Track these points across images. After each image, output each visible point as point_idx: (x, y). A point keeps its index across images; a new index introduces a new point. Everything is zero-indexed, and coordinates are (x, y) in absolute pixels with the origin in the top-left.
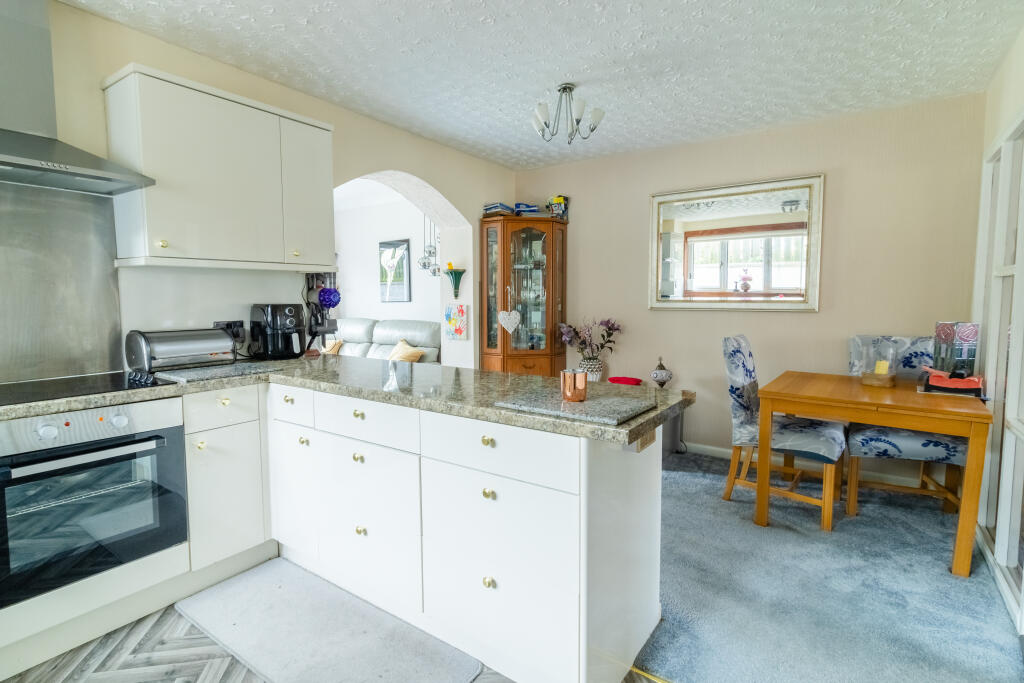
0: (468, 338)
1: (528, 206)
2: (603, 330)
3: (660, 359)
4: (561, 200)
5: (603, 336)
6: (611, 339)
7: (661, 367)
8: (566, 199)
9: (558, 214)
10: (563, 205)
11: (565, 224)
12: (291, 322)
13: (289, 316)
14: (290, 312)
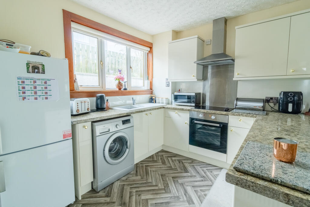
12: (291, 99)
13: (290, 97)
14: (291, 94)
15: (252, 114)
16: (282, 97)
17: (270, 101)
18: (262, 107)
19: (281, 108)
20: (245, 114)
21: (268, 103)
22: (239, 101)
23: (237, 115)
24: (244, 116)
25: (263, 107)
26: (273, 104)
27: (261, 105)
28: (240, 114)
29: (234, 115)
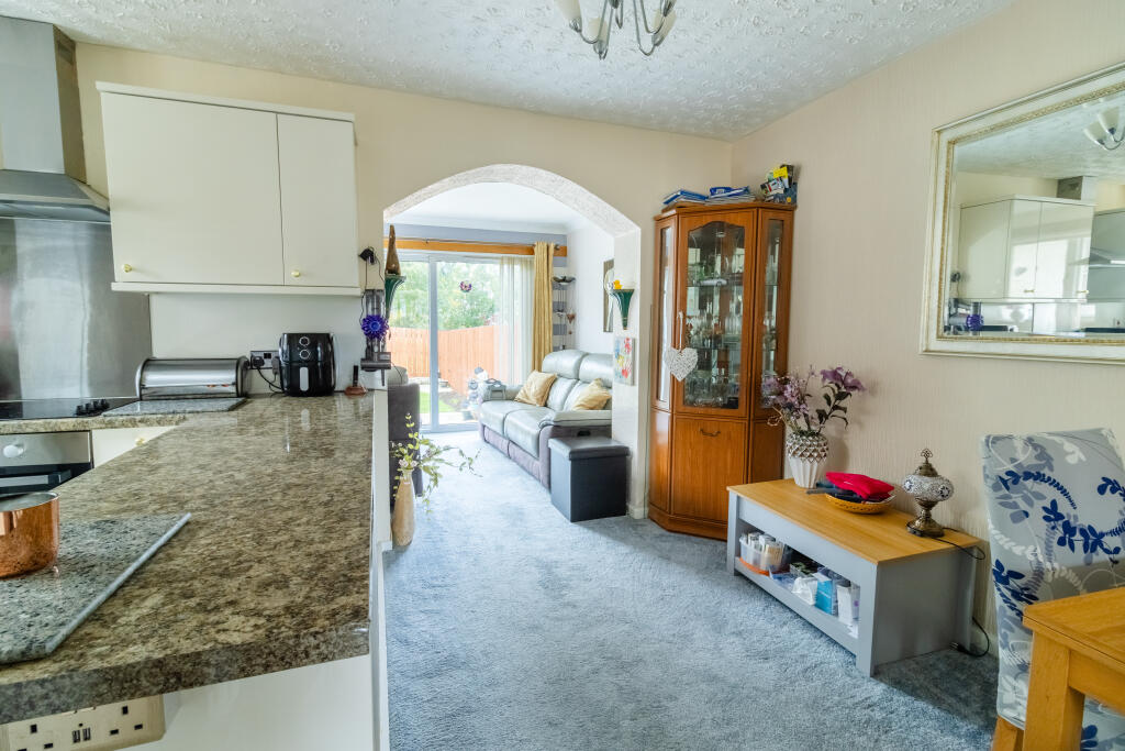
0: (633, 383)
1: (728, 189)
2: (829, 388)
3: (927, 454)
4: (784, 172)
5: (827, 397)
6: (842, 404)
7: (929, 471)
8: (790, 168)
9: (776, 196)
10: (786, 180)
11: (791, 209)
12: (304, 354)
13: (302, 348)
14: (304, 342)
15: (184, 412)
16: (285, 348)
17: (263, 364)
18: (233, 384)
19: (286, 384)
20: (155, 416)
21: (259, 369)
22: (154, 370)
23: (123, 425)
24: (151, 425)
25: (235, 384)
26: (271, 371)
27: (228, 380)
28: (138, 418)
29: (111, 425)
